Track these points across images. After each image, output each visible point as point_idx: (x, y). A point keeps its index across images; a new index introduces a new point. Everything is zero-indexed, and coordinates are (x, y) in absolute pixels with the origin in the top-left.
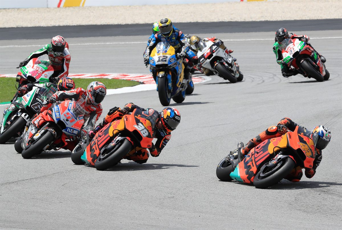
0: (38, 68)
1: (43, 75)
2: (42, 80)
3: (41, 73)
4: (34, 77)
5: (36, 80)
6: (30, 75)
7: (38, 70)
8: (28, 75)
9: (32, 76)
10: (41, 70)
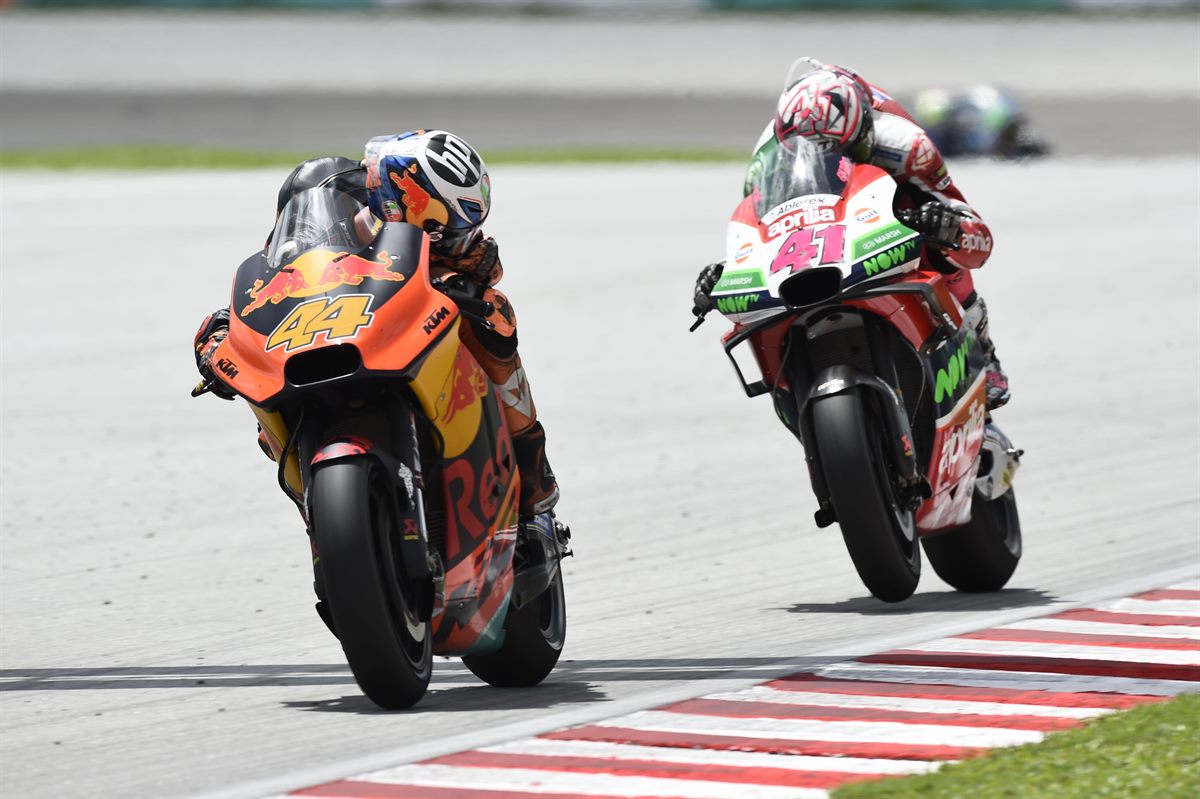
0: (792, 214)
1: (849, 220)
2: (866, 246)
3: (832, 218)
4: (814, 264)
5: (836, 272)
6: (785, 274)
7: (802, 219)
8: (773, 285)
9: (800, 270)
10: (821, 208)
